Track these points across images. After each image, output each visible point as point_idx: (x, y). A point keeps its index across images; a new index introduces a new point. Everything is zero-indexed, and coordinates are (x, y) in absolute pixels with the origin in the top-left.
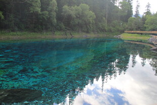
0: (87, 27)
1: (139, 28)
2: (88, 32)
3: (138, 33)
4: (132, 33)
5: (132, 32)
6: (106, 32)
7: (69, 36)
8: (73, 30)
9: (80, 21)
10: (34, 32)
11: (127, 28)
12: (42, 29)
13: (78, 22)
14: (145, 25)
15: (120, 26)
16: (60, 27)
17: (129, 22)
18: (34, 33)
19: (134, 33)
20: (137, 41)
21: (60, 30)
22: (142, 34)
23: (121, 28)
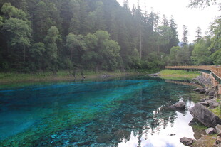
0: (108, 62)
1: (185, 62)
2: (110, 70)
3: (183, 69)
4: (176, 69)
5: (176, 67)
6: (139, 68)
7: (79, 77)
8: (86, 68)
9: (96, 55)
10: (25, 72)
11: (169, 62)
12: (38, 68)
13: (93, 57)
14: (192, 57)
15: (160, 59)
16: (66, 65)
17: (171, 54)
18: (23, 74)
19: (178, 69)
20: (183, 81)
21: (66, 68)
22: (188, 70)
23: (161, 63)
